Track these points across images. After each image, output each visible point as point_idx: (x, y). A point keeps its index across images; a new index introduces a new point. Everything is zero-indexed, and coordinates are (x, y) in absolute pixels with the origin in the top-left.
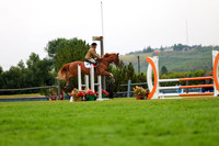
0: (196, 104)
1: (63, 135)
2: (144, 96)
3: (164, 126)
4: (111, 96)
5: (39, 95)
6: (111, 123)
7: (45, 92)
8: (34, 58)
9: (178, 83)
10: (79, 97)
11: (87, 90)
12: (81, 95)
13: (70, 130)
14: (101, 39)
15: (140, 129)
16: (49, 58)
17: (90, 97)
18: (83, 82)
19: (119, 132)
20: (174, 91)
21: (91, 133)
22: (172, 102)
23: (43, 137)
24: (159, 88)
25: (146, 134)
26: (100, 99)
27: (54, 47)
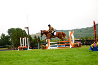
0: (65, 51)
1: (19, 62)
2: (45, 48)
3: (55, 58)
4: (32, 49)
5: (6, 49)
6: (35, 58)
7: (8, 47)
8: (3, 35)
9: (56, 43)
10: (21, 49)
11: (24, 46)
12: (21, 48)
13: (21, 61)
14: (28, 28)
15: (47, 59)
16: (8, 35)
17: (25, 49)
18: (22, 44)
19: (39, 61)
20: (55, 46)
21: (29, 61)
22: (55, 50)
23: (11, 63)
24: (50, 45)
25: (49, 61)
26: (28, 49)
27: (10, 31)
